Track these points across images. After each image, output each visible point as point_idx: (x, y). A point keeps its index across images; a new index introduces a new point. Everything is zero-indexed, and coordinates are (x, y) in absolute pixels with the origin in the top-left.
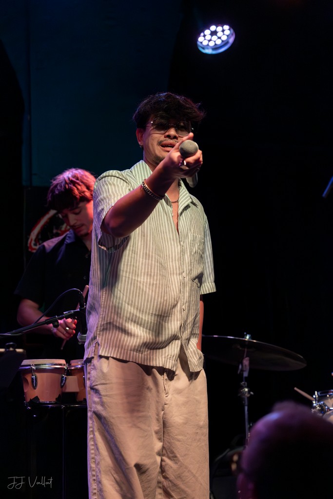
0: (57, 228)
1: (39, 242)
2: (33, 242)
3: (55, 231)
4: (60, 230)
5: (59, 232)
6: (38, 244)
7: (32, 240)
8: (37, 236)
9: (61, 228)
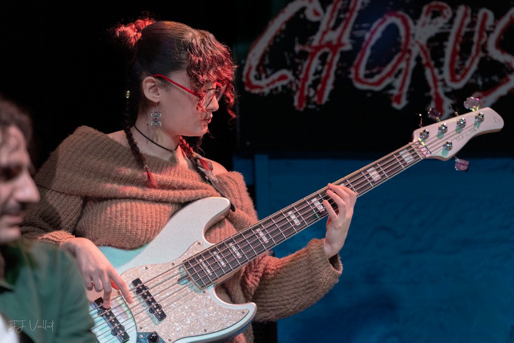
0: (303, 42)
1: (265, 72)
2: (253, 72)
3: (298, 48)
4: (310, 46)
5: (308, 49)
6: (263, 76)
7: (250, 68)
8: (262, 59)
9: (312, 40)
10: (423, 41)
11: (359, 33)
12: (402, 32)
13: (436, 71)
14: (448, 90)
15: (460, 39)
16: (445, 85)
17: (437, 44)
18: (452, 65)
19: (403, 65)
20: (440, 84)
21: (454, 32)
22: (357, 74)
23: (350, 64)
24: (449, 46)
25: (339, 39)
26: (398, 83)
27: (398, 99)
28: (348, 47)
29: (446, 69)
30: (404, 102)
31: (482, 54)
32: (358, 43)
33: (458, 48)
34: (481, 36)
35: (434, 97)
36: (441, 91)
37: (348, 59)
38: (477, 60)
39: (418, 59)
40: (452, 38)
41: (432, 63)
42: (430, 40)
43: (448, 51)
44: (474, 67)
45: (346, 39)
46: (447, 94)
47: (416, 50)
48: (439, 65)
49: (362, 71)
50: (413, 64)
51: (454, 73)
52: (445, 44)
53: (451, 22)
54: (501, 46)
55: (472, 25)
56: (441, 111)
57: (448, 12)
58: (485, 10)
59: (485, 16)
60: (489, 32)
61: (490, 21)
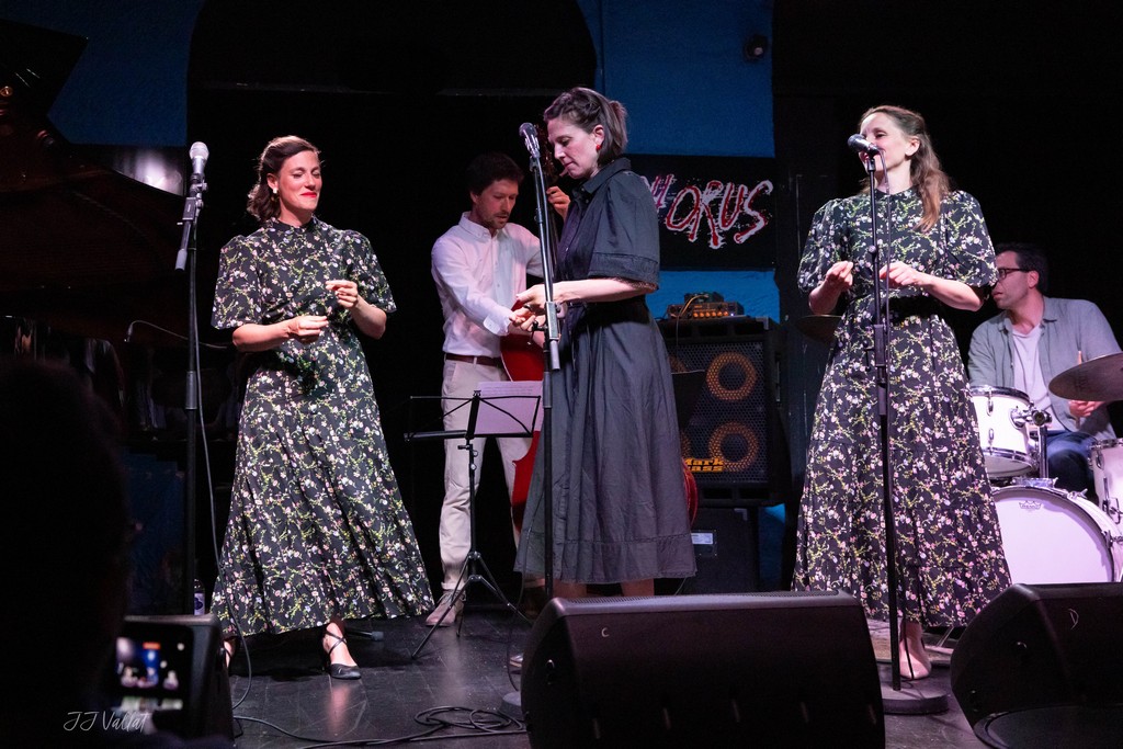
10: (707, 204)
11: (670, 198)
12: (695, 198)
13: (714, 220)
14: (721, 231)
15: (728, 203)
16: (719, 228)
17: (715, 205)
18: (723, 217)
19: (695, 217)
20: (716, 228)
21: (724, 198)
22: (669, 221)
23: (665, 216)
24: (722, 205)
25: (659, 201)
26: (692, 227)
27: (692, 237)
28: (664, 206)
29: (720, 219)
30: (695, 238)
32: (670, 204)
33: (727, 207)
34: (740, 201)
35: (712, 235)
36: (716, 232)
37: (664, 213)
38: (737, 215)
39: (704, 213)
40: (723, 202)
41: (712, 216)
42: (711, 203)
43: (721, 209)
44: (736, 218)
45: (662, 202)
46: (720, 234)
47: (702, 208)
48: (716, 217)
49: (672, 220)
50: (701, 216)
51: (724, 222)
52: (719, 205)
53: (723, 192)
54: (751, 206)
55: (735, 194)
56: (716, 243)
57: (721, 187)
58: (742, 186)
59: (743, 189)
60: (745, 199)
61: (745, 192)
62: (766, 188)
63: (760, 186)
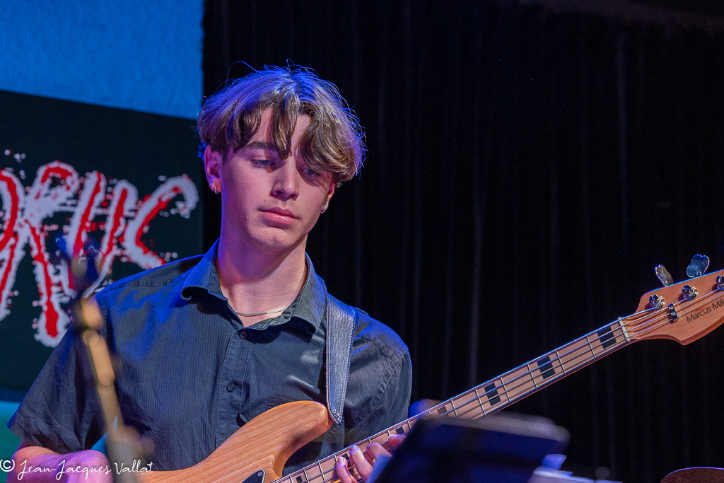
13: (51, 269)
14: (66, 300)
15: (88, 224)
16: (62, 292)
17: (54, 227)
20: (55, 289)
21: (79, 211)
31: (116, 251)
33: (84, 237)
34: (117, 224)
35: (45, 308)
36: (55, 300)
38: (109, 259)
40: (76, 221)
41: (46, 256)
42: (46, 221)
46: (63, 306)
52: (66, 228)
53: (77, 196)
54: (144, 240)
55: (105, 204)
56: (52, 331)
57: (73, 180)
58: (122, 185)
59: (124, 194)
60: (128, 219)
61: (130, 203)
62: (180, 197)
63: (165, 192)
